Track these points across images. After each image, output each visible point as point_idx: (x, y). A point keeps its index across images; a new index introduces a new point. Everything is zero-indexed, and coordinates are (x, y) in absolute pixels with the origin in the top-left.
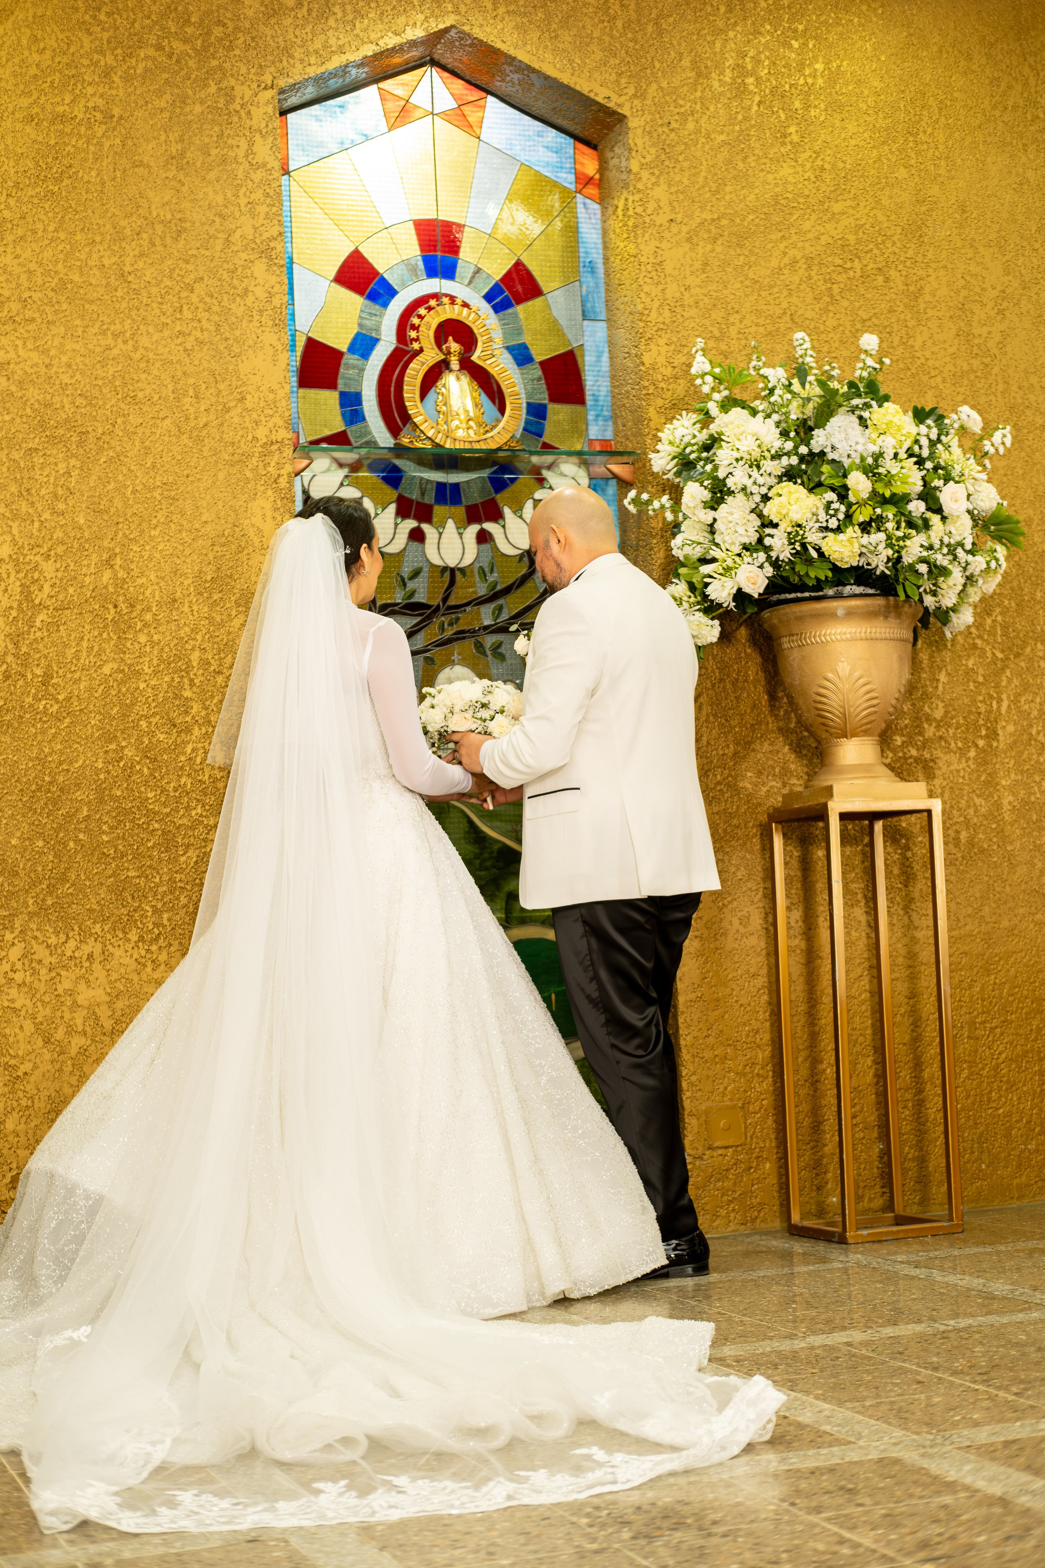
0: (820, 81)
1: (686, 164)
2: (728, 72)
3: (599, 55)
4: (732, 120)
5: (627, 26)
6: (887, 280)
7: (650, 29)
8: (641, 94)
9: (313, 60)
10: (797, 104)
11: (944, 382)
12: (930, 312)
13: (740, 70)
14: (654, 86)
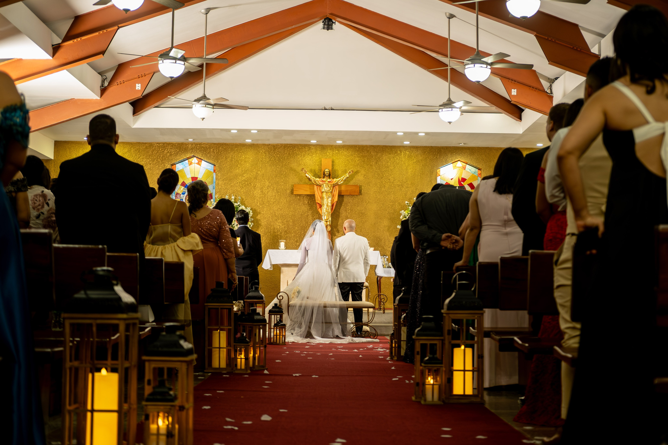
0: (243, 159)
1: (223, 171)
2: (230, 158)
3: (212, 157)
4: (230, 164)
5: (217, 153)
6: (251, 185)
7: (219, 153)
8: (218, 162)
9: (175, 161)
10: (240, 162)
11: (258, 198)
12: (257, 189)
13: (232, 158)
14: (220, 161)
